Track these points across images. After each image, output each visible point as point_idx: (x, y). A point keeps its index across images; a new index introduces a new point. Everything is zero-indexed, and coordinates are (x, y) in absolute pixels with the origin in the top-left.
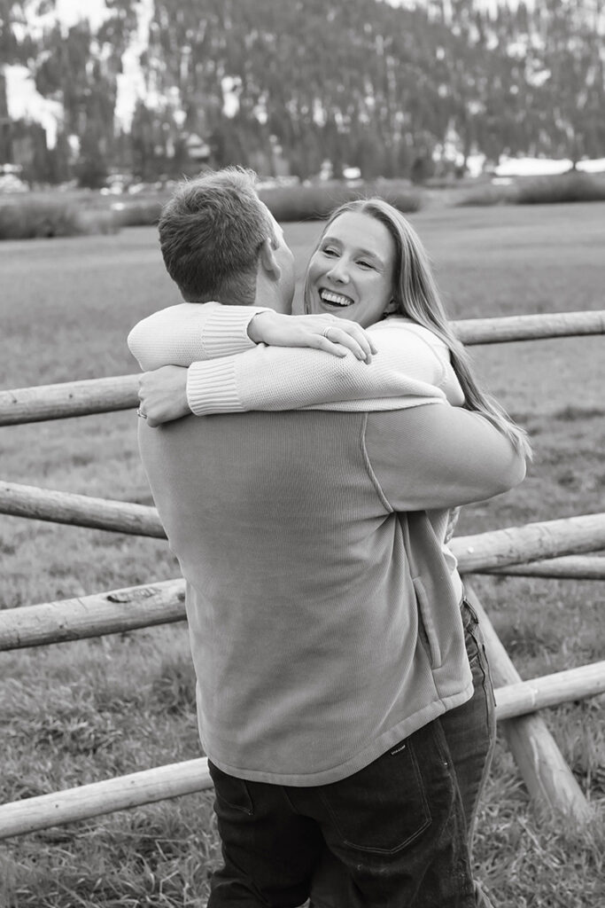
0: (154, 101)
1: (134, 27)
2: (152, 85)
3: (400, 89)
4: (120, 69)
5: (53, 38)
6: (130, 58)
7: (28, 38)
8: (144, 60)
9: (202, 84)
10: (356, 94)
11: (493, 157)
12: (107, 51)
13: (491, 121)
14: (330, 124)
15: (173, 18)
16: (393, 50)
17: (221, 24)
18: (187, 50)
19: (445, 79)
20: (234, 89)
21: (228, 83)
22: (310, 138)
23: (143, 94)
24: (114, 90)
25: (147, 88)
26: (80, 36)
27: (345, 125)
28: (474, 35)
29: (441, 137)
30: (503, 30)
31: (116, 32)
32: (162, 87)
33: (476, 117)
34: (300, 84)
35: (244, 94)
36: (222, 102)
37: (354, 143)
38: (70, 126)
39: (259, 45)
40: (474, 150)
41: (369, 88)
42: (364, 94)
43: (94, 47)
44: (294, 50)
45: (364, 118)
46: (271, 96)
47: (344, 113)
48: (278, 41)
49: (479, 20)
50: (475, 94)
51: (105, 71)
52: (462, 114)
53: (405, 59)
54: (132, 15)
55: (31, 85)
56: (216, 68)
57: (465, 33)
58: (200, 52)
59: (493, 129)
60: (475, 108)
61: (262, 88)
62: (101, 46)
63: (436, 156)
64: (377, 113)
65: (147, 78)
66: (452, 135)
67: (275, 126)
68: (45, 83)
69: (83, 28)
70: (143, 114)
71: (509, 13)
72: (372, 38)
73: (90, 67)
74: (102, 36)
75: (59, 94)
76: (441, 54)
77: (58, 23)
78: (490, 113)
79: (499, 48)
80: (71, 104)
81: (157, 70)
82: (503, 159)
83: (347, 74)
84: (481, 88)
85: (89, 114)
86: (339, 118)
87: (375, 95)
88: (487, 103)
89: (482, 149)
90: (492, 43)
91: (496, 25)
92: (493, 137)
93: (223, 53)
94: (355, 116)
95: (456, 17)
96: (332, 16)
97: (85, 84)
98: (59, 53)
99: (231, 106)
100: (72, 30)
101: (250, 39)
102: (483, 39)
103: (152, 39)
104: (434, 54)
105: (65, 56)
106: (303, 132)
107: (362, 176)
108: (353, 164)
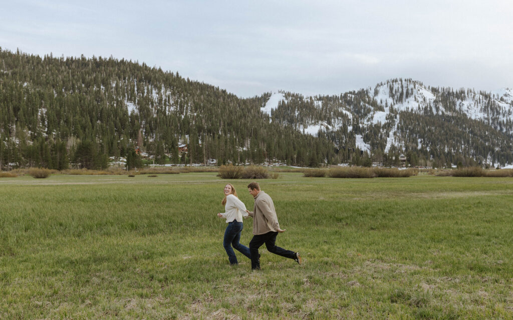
0: (396, 145)
1: (394, 126)
2: (397, 140)
3: (473, 143)
4: (388, 137)
5: (370, 127)
6: (391, 133)
7: (363, 127)
8: (395, 134)
9: (411, 140)
10: (459, 144)
11: (503, 164)
12: (385, 131)
13: (502, 153)
14: (449, 152)
15: (405, 122)
16: (472, 132)
17: (419, 124)
18: (408, 131)
19: (488, 140)
20: (421, 142)
21: (419, 140)
22: (443, 156)
23: (394, 143)
24: (386, 142)
25: (395, 141)
26: (378, 127)
27: (454, 153)
28: (499, 128)
29: (486, 157)
30: (508, 127)
31: (388, 126)
32: (400, 141)
33: (497, 151)
34: (441, 141)
35: (423, 143)
36: (417, 145)
37: (456, 158)
38: (372, 150)
39: (429, 130)
40: (496, 162)
41: (463, 143)
42: (462, 145)
43: (381, 130)
44: (440, 132)
45: (460, 151)
46: (432, 144)
47: (454, 150)
48: (436, 128)
49: (500, 124)
50: (498, 145)
51: (383, 136)
52: (493, 151)
53: (475, 134)
54: (394, 121)
55: (362, 139)
56: (416, 136)
57: (496, 128)
58: (412, 132)
59: (503, 155)
60: (497, 149)
61: (429, 142)
62: (383, 130)
63: (483, 163)
64: (465, 149)
65: (395, 138)
66: (489, 157)
67: (432, 152)
68: (366, 139)
69: (379, 125)
70: (393, 148)
71: (510, 122)
72: (465, 129)
73: (379, 135)
74: (384, 127)
75: (370, 142)
76: (487, 133)
77: (372, 124)
78: (502, 151)
79: (506, 132)
80: (373, 145)
81: (399, 137)
82: (506, 164)
83: (456, 138)
84: (500, 143)
85: (377, 147)
86: (453, 151)
87: (464, 145)
88: (501, 148)
89: (499, 161)
90: (504, 131)
91: (506, 125)
92: (503, 158)
93: (419, 132)
94: (458, 150)
95: (493, 123)
96: (453, 122)
97: (377, 140)
98: (371, 131)
99: (420, 147)
100: (375, 125)
101: (427, 129)
102: (501, 129)
103: (398, 128)
104: (485, 133)
105: (373, 132)
106: (440, 154)
107: (458, 167)
108: (455, 164)
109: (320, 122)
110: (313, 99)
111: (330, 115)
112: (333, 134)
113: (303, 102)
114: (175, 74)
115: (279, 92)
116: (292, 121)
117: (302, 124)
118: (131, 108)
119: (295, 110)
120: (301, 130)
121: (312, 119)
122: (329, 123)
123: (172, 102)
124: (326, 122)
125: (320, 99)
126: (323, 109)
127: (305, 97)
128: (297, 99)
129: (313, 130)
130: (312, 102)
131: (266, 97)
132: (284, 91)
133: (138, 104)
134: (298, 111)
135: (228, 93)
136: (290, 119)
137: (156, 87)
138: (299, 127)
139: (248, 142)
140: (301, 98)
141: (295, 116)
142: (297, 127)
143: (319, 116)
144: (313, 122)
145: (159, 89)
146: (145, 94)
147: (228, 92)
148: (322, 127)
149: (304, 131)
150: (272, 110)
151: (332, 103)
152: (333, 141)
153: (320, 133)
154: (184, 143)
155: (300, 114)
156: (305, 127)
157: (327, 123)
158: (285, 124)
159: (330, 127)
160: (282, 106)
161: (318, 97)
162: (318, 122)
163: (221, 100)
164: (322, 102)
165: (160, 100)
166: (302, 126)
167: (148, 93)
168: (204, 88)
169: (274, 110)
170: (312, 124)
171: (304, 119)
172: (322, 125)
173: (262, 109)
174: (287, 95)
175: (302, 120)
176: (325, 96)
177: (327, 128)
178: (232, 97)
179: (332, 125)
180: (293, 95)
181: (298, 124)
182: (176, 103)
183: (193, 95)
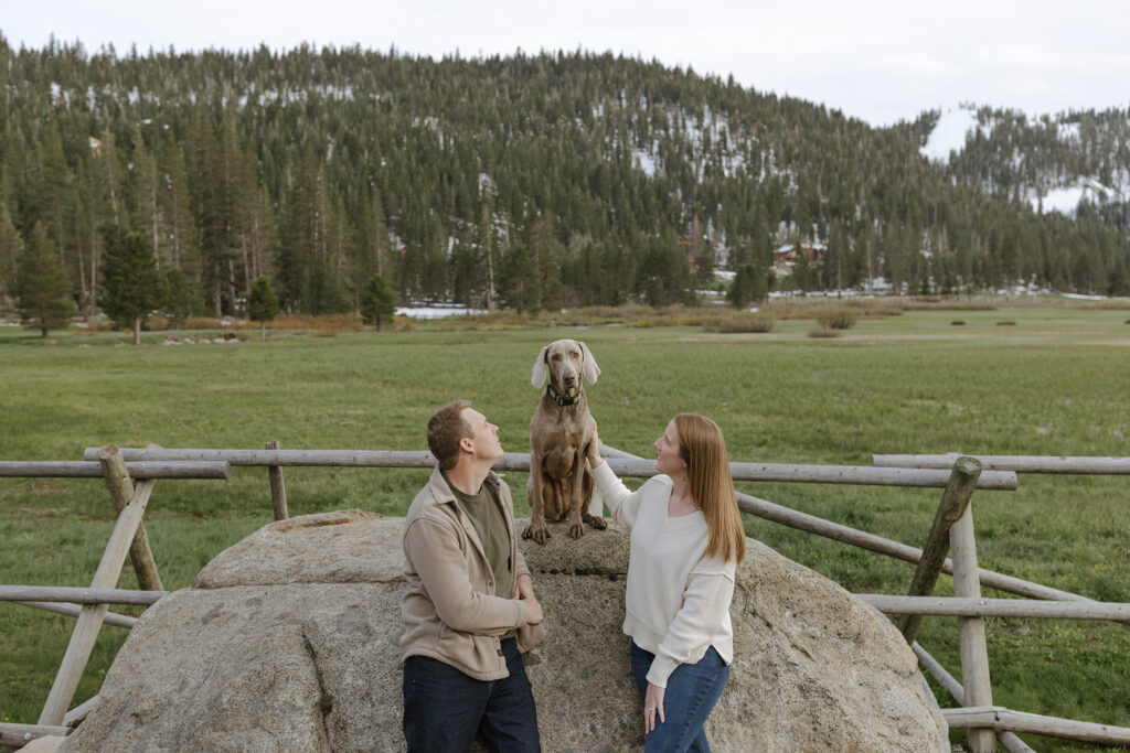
109: (1081, 179)
110: (1053, 119)
111: (1107, 161)
112: (1120, 211)
113: (1028, 131)
114: (725, 80)
115: (962, 107)
116: (1005, 179)
117: (1031, 185)
118: (648, 164)
119: (1012, 152)
120: (1035, 203)
121: (1059, 173)
122: (1106, 181)
123: (731, 146)
124: (1098, 178)
125: (1074, 118)
126: (1084, 145)
127: (1029, 117)
128: (1011, 120)
129: (1062, 200)
130: (1052, 130)
131: (927, 123)
132: (974, 105)
133: (660, 153)
134: (1021, 151)
135: (847, 118)
136: (1002, 175)
137: (691, 112)
138: (1025, 192)
140: (1021, 119)
141: (1014, 167)
142: (1021, 194)
143: (1076, 166)
144: (1062, 179)
145: (700, 117)
146: (671, 131)
147: (847, 115)
148: (1089, 192)
149: (1040, 206)
150: (953, 154)
151: (1106, 126)
152: (1119, 227)
153: (1083, 209)
154: (787, 242)
155: (1026, 161)
156: (1041, 194)
157: (1100, 182)
158: (989, 188)
159: (1110, 193)
160: (975, 143)
161: (1067, 115)
162: (1075, 179)
164: (1081, 128)
165: (707, 142)
166: (1032, 192)
167: (677, 129)
169: (958, 153)
170: (1060, 184)
171: (1039, 174)
172: (1086, 186)
173: (923, 151)
174: (984, 114)
175: (1032, 175)
176: (1086, 111)
177: (1102, 195)
178: (857, 127)
179: (1114, 187)
180: (999, 114)
181: (1022, 187)
182: (743, 147)
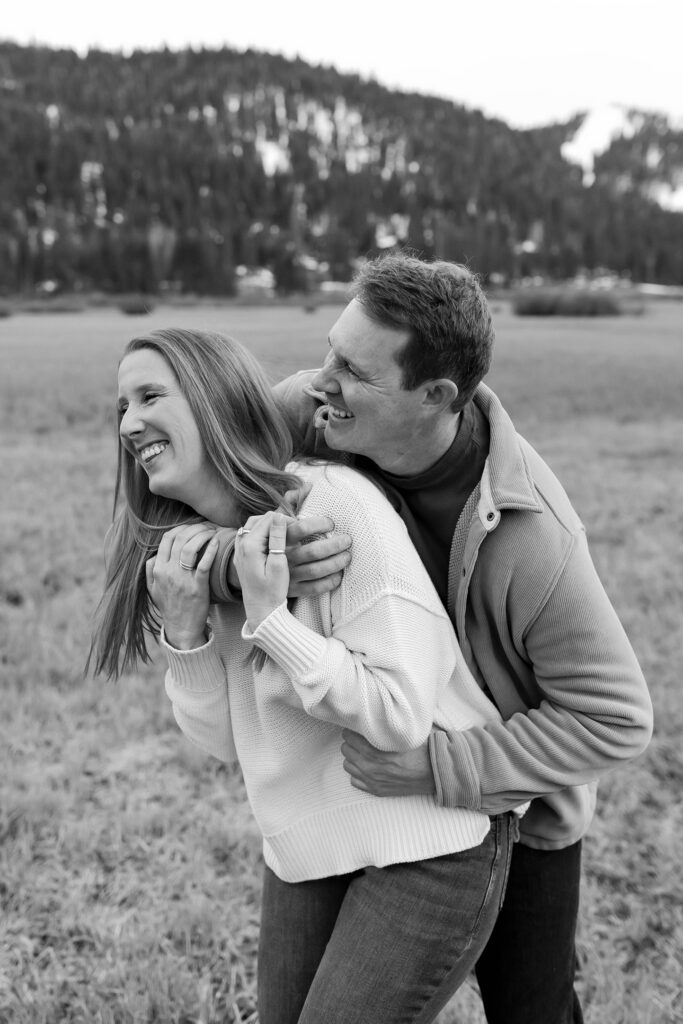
118: (273, 157)
119: (650, 150)
120: (664, 200)
123: (364, 140)
128: (655, 122)
131: (576, 123)
133: (288, 146)
137: (327, 105)
138: (657, 188)
139: (537, 230)
141: (650, 164)
146: (304, 125)
149: (668, 203)
150: (595, 153)
154: (393, 232)
155: (664, 161)
156: (672, 190)
158: (624, 184)
160: (618, 145)
163: (472, 131)
166: (664, 188)
167: (310, 121)
168: (431, 105)
171: (676, 172)
173: (565, 149)
175: (668, 173)
178: (498, 126)
181: (655, 184)
183: (408, 122)
